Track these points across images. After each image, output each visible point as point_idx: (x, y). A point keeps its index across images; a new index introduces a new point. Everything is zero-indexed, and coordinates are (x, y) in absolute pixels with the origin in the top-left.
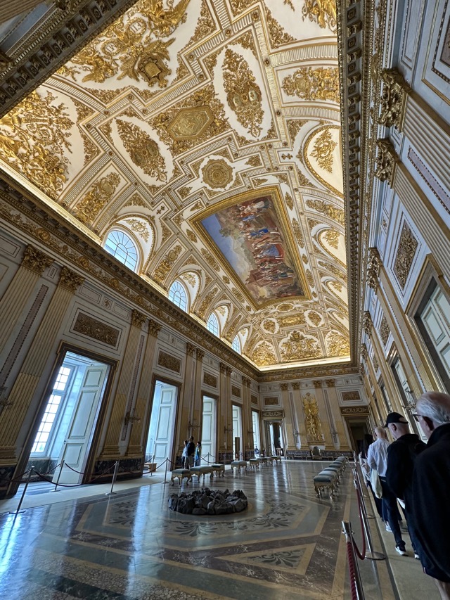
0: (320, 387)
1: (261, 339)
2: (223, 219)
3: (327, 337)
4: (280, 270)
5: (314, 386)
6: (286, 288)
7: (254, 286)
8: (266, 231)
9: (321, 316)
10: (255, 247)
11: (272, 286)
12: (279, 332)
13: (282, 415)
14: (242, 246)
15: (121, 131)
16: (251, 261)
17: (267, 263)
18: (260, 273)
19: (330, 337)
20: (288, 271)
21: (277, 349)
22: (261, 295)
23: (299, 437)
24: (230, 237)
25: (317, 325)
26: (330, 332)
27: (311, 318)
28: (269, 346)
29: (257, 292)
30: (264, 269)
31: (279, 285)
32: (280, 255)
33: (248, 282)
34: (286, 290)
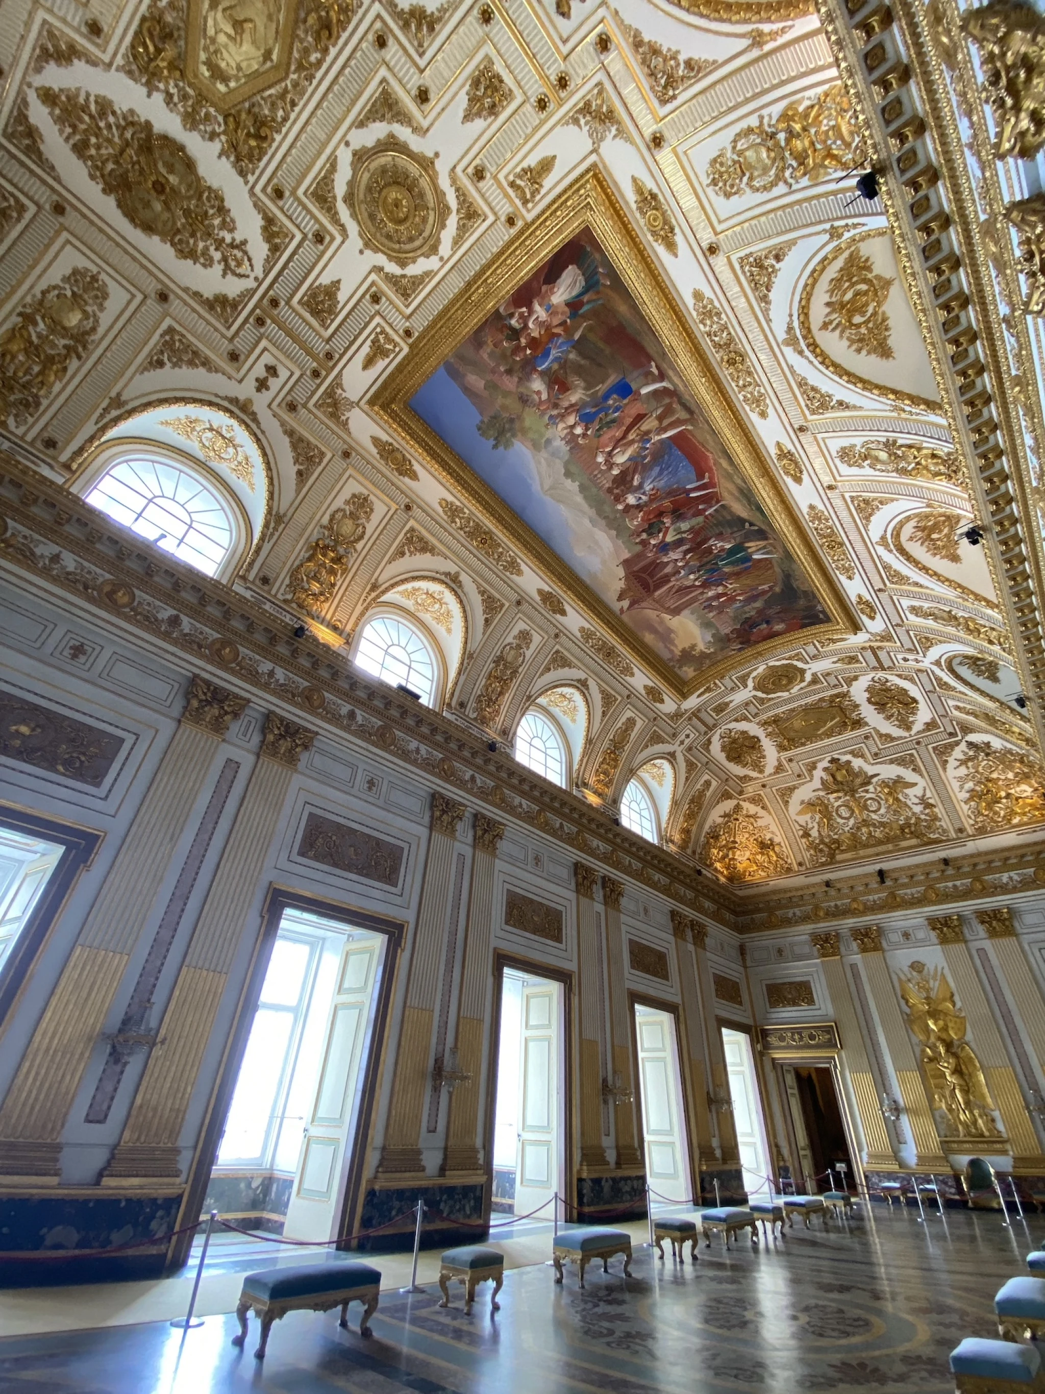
0: (959, 938)
1: (727, 796)
2: (476, 381)
3: (952, 763)
4: (720, 536)
5: (933, 935)
6: (758, 604)
7: (651, 614)
8: (624, 390)
9: (914, 691)
10: (610, 465)
11: (710, 607)
12: (779, 768)
13: (831, 1045)
14: (568, 474)
15: (68, 130)
16: (614, 524)
17: (667, 521)
18: (655, 566)
19: (963, 763)
20: (749, 536)
21: (783, 822)
22: (681, 643)
23: (905, 1120)
24: (520, 449)
25: (908, 728)
26: (963, 746)
27: (881, 706)
28: (755, 817)
29: (666, 636)
30: (664, 548)
31: (732, 600)
32: (700, 476)
33: (626, 603)
34: (760, 612)
